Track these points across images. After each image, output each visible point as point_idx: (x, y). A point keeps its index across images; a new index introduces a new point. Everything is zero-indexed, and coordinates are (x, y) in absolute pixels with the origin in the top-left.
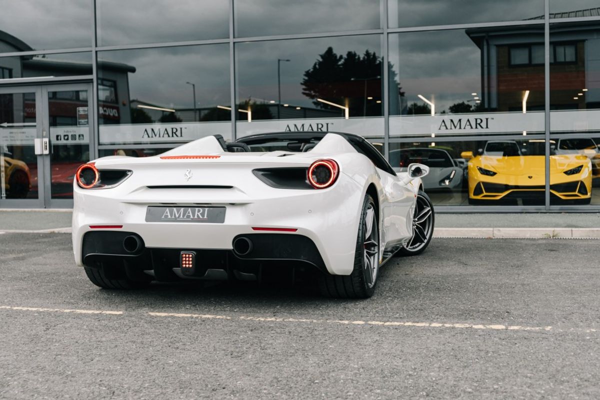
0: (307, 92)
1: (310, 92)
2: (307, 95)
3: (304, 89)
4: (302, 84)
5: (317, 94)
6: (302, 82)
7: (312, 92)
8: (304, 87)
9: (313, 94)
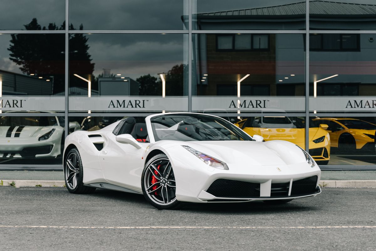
0: (14, 58)
1: (17, 58)
2: (14, 61)
3: (11, 55)
4: (8, 49)
5: (23, 61)
6: (10, 48)
7: (18, 58)
8: (11, 53)
9: (20, 60)
